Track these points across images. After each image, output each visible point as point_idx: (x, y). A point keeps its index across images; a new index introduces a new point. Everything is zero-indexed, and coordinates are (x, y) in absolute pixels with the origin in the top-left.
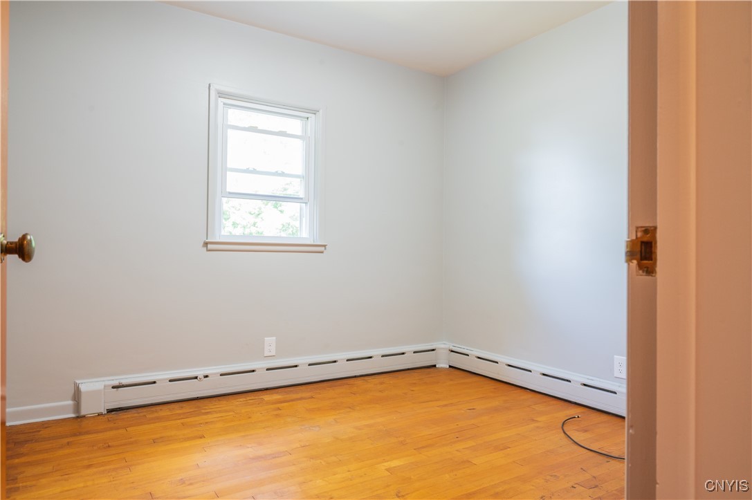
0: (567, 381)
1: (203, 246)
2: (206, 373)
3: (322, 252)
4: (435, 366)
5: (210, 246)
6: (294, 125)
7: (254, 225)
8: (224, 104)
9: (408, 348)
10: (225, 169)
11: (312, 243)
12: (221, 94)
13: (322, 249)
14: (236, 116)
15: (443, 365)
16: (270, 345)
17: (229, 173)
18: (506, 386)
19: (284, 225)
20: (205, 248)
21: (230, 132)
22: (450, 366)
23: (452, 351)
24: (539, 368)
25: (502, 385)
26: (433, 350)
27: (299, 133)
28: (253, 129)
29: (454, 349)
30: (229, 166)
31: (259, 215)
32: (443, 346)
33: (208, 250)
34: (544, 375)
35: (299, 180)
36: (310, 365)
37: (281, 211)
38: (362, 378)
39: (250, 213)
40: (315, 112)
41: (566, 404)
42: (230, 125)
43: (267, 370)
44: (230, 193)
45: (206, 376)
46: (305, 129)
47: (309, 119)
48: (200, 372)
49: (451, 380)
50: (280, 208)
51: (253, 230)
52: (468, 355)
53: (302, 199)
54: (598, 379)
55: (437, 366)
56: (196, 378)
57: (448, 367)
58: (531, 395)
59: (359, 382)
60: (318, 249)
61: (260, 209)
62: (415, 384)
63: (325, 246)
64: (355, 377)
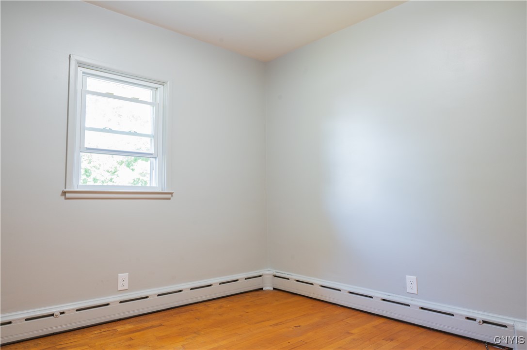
0: (370, 297)
1: (62, 195)
2: (62, 309)
3: (169, 199)
4: (262, 289)
5: (68, 195)
6: (145, 94)
7: (111, 180)
8: (83, 73)
9: (241, 276)
10: (83, 129)
11: (161, 191)
12: (80, 64)
13: (169, 196)
14: (93, 84)
15: (268, 287)
16: (123, 280)
17: (87, 132)
18: (321, 303)
19: (134, 180)
20: (64, 197)
21: (89, 97)
22: (274, 289)
23: (275, 276)
24: (346, 287)
25: (318, 303)
26: (260, 276)
27: (149, 100)
28: (110, 95)
29: (277, 274)
30: (87, 125)
31: (115, 172)
32: (268, 272)
33: (66, 199)
34: (351, 293)
35: (148, 139)
36: (158, 295)
37: (133, 170)
38: (204, 303)
39: (108, 171)
40: (163, 84)
41: (370, 316)
42: (88, 91)
43: (121, 302)
44: (87, 149)
45: (62, 313)
46: (154, 97)
47: (158, 89)
48: (56, 309)
49: (277, 301)
50: (131, 167)
51: (110, 184)
52: (288, 279)
53: (152, 154)
54: (394, 295)
55: (264, 289)
56: (52, 315)
57: (272, 289)
58: (341, 310)
59: (201, 307)
60: (165, 196)
61: (116, 168)
62: (248, 306)
63: (171, 194)
64: (198, 303)
